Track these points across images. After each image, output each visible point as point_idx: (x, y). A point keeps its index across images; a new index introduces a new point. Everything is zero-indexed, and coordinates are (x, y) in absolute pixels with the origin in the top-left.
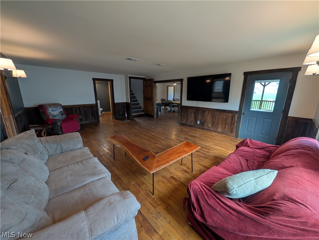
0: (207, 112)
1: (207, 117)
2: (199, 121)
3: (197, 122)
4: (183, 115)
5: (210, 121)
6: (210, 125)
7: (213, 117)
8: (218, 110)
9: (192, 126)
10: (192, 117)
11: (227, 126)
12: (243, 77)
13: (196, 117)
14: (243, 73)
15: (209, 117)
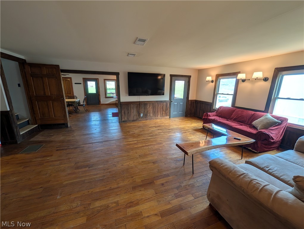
0: (149, 105)
1: (149, 108)
2: (142, 114)
3: (140, 115)
4: (123, 112)
5: (151, 111)
6: (151, 115)
7: (154, 108)
8: (157, 101)
9: (136, 120)
10: (134, 112)
11: (164, 112)
12: (170, 77)
13: (139, 111)
14: (169, 75)
15: (150, 109)
